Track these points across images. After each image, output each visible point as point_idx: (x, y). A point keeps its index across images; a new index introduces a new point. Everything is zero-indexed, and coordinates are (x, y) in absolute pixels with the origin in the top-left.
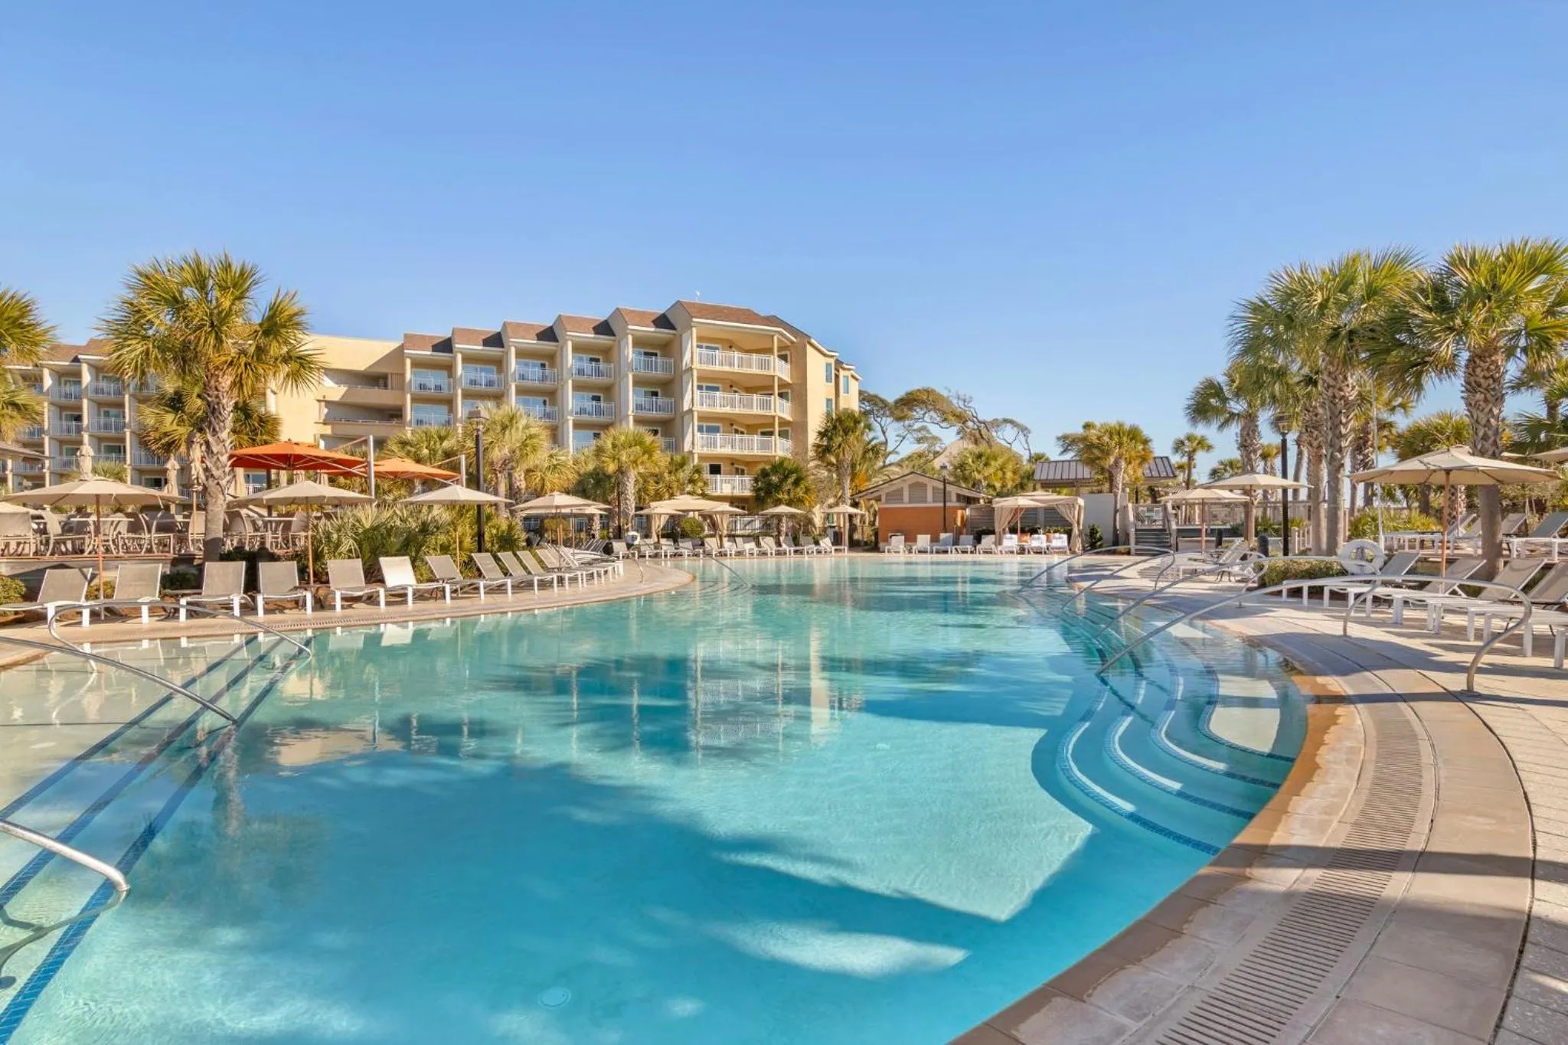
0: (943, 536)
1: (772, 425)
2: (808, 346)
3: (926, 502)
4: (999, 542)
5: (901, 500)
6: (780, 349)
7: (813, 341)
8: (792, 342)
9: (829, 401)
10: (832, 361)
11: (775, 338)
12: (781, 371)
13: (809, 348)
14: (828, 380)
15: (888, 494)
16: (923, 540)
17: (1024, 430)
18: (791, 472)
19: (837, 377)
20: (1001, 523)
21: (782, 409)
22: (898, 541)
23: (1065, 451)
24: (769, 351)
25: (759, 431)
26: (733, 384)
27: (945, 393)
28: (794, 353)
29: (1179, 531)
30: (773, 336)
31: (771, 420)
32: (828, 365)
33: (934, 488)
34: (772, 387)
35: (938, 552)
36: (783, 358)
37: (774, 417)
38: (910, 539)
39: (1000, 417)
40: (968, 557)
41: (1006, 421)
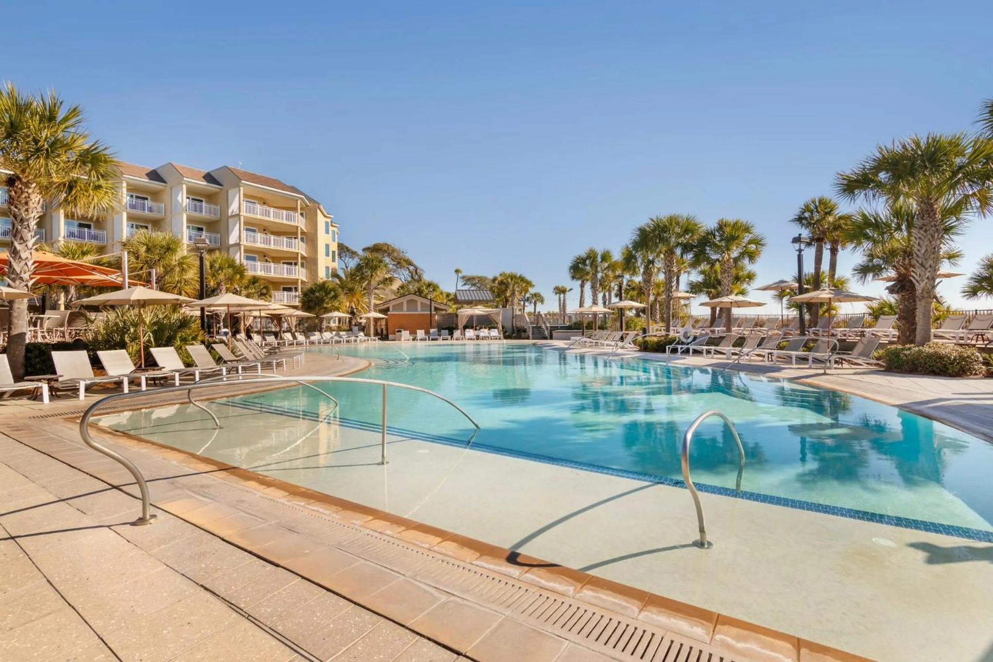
0: (432, 331)
1: (297, 258)
2: (318, 210)
3: (417, 311)
4: (463, 334)
5: (402, 310)
6: (301, 209)
8: (307, 206)
9: (327, 245)
10: (329, 220)
11: (299, 202)
14: (327, 232)
15: (394, 306)
16: (421, 333)
18: (331, 290)
20: (462, 322)
21: (303, 249)
22: (405, 334)
23: (465, 284)
24: (295, 209)
25: (285, 262)
26: (266, 229)
28: (310, 213)
29: (551, 327)
30: (297, 200)
31: (295, 256)
32: (327, 223)
33: (422, 303)
34: (296, 233)
35: (432, 340)
36: (303, 215)
37: (298, 253)
38: (413, 333)
40: (449, 342)
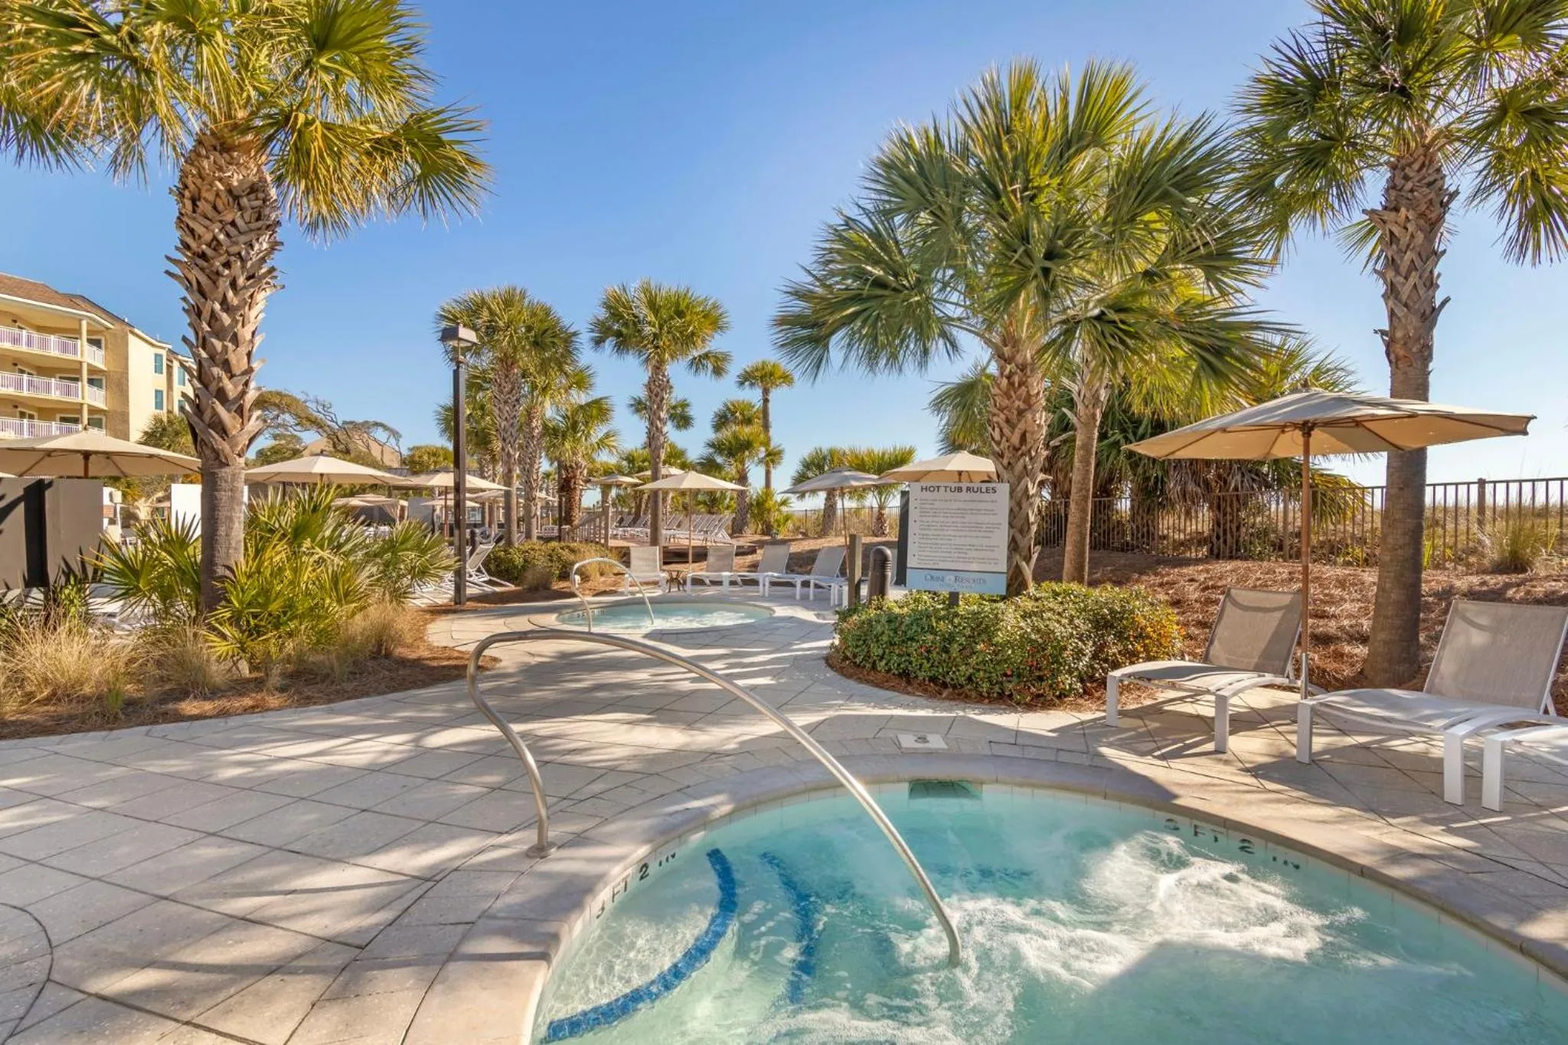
1: (80, 411)
2: (131, 335)
6: (89, 332)
7: (136, 330)
8: (108, 328)
9: (158, 393)
10: (164, 353)
11: (84, 323)
12: (92, 357)
13: (131, 337)
14: (158, 369)
17: (396, 434)
19: (169, 367)
21: (94, 398)
24: (74, 334)
25: (58, 416)
26: (20, 364)
27: (301, 397)
28: (109, 339)
30: (80, 320)
32: (158, 357)
34: (78, 373)
36: (96, 343)
37: (82, 404)
39: (372, 419)
41: (377, 424)
